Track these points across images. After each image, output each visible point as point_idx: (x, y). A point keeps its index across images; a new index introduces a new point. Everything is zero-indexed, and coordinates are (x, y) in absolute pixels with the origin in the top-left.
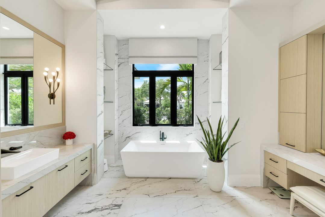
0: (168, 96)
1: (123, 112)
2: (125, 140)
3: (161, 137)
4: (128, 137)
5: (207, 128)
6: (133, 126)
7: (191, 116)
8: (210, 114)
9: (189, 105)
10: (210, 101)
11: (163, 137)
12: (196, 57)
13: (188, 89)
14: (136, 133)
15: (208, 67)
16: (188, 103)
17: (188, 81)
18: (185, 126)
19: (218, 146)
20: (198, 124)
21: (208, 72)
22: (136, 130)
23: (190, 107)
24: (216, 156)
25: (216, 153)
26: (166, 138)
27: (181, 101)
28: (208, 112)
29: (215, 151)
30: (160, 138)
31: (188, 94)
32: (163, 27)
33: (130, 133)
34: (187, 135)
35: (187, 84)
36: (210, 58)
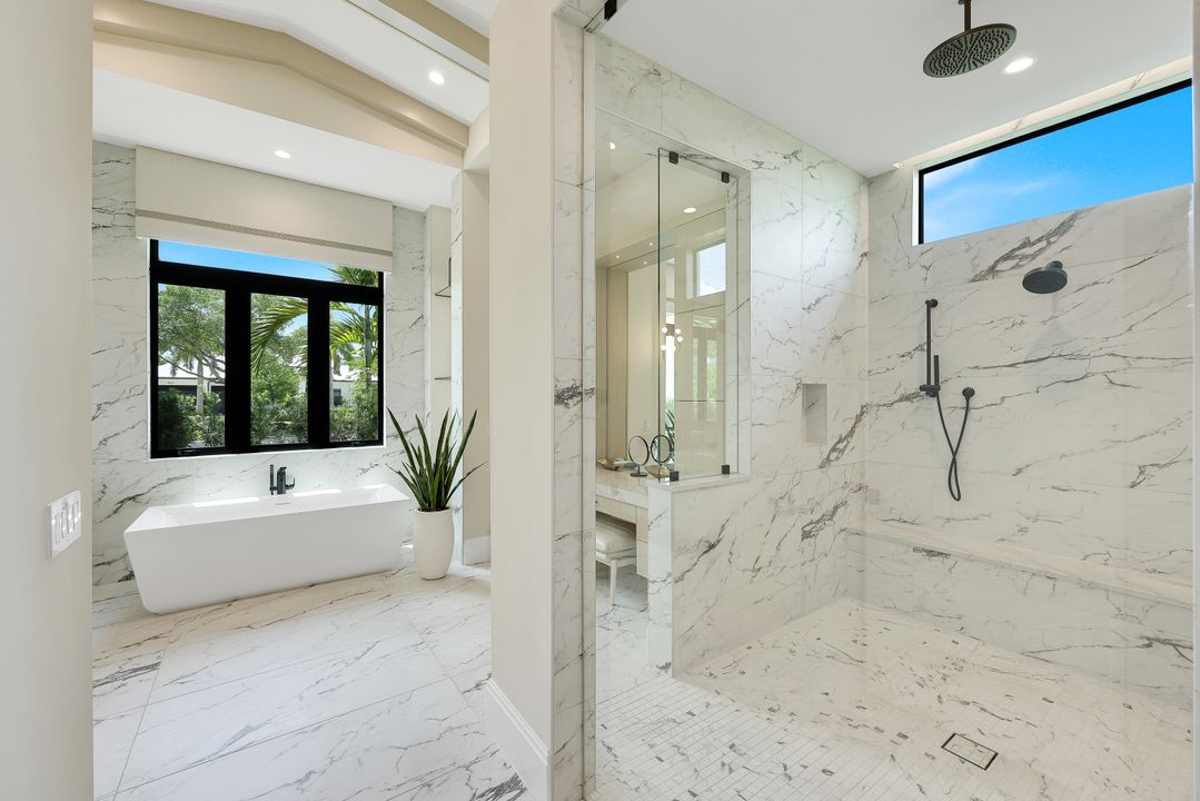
0: (274, 351)
1: (104, 406)
2: (116, 512)
3: (275, 484)
4: (133, 498)
5: (415, 440)
6: (152, 457)
7: (375, 418)
8: (429, 409)
9: (368, 385)
10: (429, 375)
11: (280, 483)
12: (390, 254)
13: (368, 337)
14: (169, 480)
15: (424, 286)
16: (368, 380)
17: (367, 311)
18: (356, 446)
19: (438, 475)
20: (396, 437)
21: (422, 298)
22: (168, 469)
23: (373, 391)
24: (433, 498)
25: (433, 492)
26: (293, 486)
27: (338, 373)
28: (424, 405)
29: (432, 488)
30: (272, 489)
31: (368, 352)
32: (282, 154)
33: (138, 481)
34: (364, 471)
35: (361, 318)
36: (427, 261)
